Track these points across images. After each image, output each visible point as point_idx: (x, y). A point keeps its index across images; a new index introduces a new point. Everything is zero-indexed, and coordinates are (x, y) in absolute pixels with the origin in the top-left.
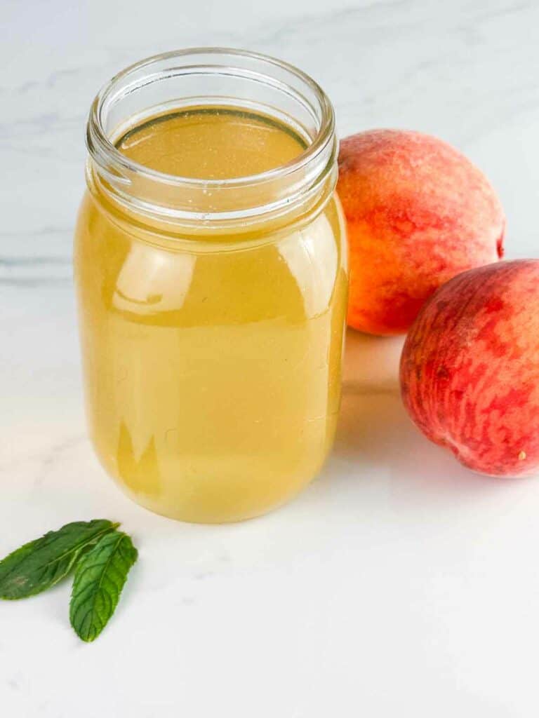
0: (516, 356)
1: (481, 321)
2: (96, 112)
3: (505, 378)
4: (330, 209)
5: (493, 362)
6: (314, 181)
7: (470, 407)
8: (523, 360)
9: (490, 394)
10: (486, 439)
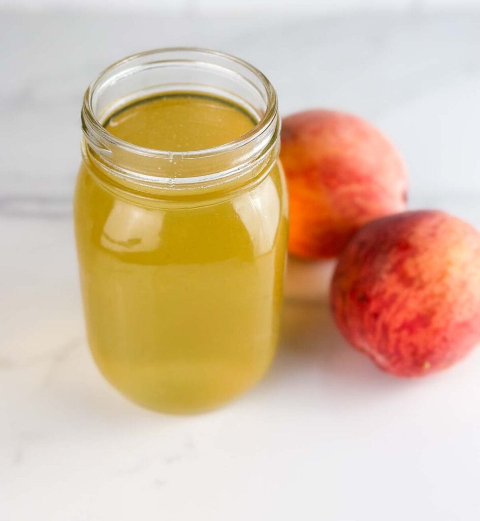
0: (421, 287)
1: (393, 258)
2: (88, 99)
3: (414, 305)
4: (275, 172)
5: (403, 292)
6: (261, 152)
7: (385, 328)
8: (427, 291)
9: (401, 318)
10: (397, 352)
